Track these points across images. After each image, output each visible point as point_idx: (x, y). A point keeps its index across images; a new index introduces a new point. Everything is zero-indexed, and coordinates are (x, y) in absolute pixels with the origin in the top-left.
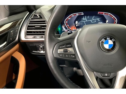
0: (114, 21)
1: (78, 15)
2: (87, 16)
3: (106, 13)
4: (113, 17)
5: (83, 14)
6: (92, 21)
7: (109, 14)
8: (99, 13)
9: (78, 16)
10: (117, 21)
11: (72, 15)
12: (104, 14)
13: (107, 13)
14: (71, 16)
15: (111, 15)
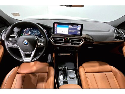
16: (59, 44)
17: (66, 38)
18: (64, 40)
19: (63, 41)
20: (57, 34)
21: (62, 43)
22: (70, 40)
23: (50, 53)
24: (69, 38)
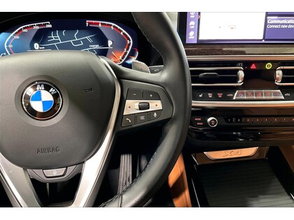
0: (127, 42)
1: (38, 28)
2: (61, 30)
3: (105, 24)
4: (122, 34)
5: (50, 26)
6: (75, 43)
7: (113, 24)
8: (89, 23)
9: (39, 30)
10: (131, 42)
11: (22, 27)
12: (100, 25)
13: (107, 23)
14: (19, 31)
15: (117, 28)
16: (215, 98)
17: (256, 62)
18: (241, 74)
19: (240, 83)
20: (201, 43)
21: (233, 89)
22: (279, 74)
23: (125, 153)
24: (272, 62)
